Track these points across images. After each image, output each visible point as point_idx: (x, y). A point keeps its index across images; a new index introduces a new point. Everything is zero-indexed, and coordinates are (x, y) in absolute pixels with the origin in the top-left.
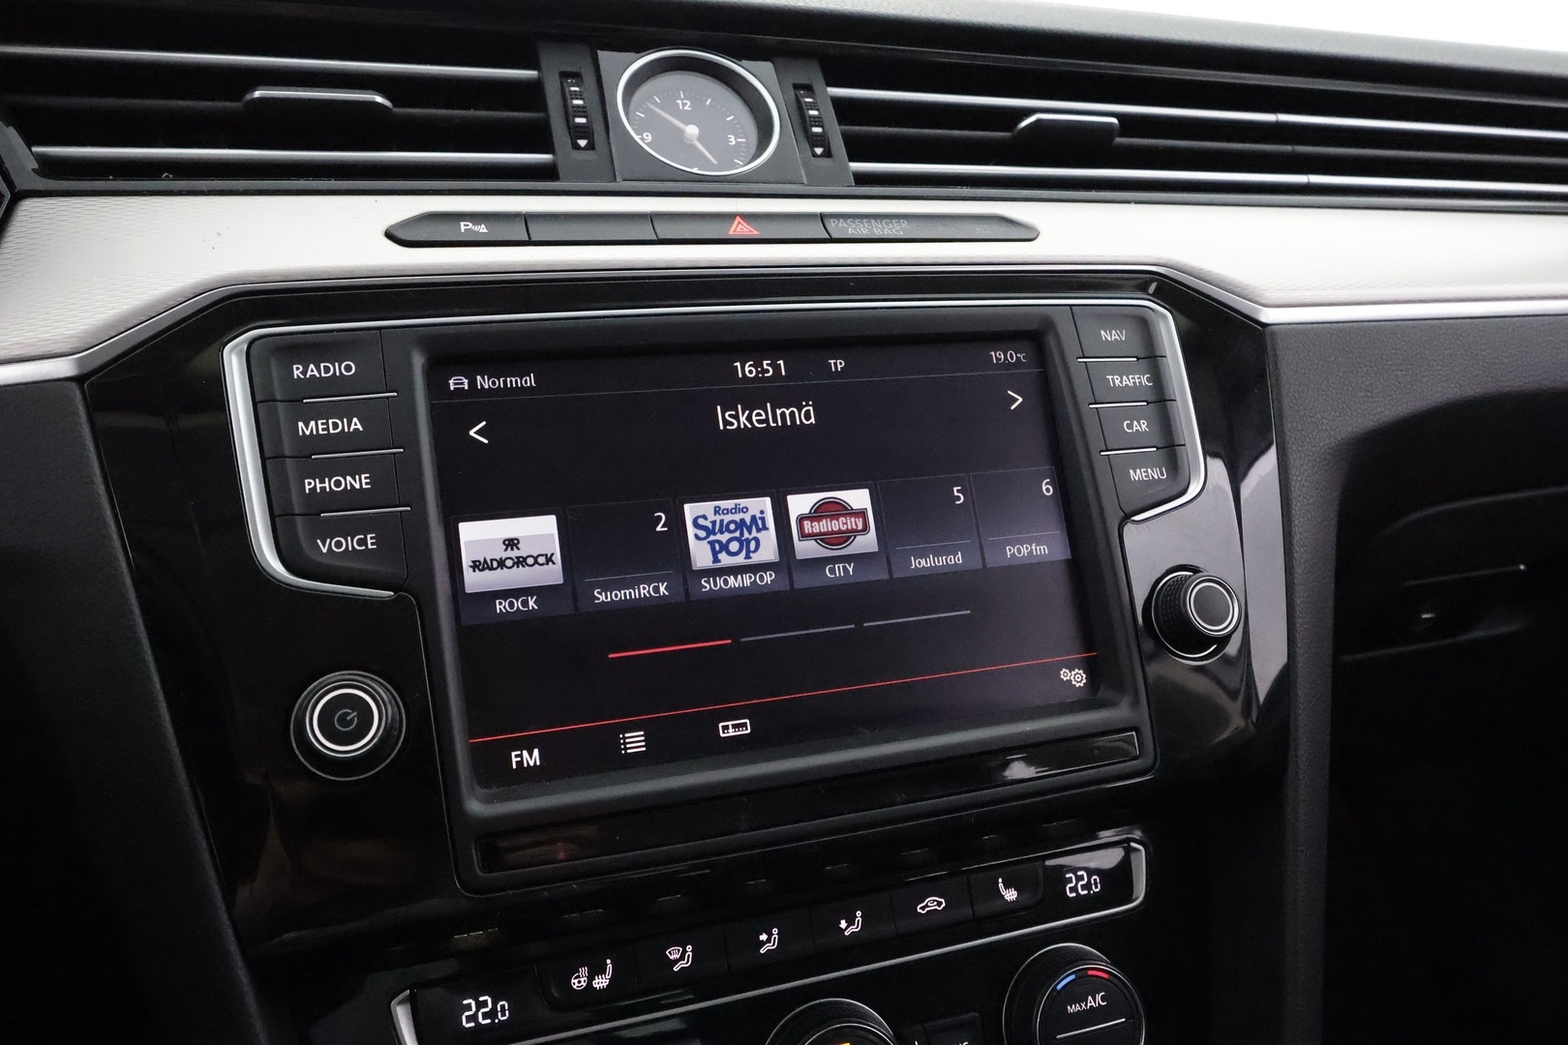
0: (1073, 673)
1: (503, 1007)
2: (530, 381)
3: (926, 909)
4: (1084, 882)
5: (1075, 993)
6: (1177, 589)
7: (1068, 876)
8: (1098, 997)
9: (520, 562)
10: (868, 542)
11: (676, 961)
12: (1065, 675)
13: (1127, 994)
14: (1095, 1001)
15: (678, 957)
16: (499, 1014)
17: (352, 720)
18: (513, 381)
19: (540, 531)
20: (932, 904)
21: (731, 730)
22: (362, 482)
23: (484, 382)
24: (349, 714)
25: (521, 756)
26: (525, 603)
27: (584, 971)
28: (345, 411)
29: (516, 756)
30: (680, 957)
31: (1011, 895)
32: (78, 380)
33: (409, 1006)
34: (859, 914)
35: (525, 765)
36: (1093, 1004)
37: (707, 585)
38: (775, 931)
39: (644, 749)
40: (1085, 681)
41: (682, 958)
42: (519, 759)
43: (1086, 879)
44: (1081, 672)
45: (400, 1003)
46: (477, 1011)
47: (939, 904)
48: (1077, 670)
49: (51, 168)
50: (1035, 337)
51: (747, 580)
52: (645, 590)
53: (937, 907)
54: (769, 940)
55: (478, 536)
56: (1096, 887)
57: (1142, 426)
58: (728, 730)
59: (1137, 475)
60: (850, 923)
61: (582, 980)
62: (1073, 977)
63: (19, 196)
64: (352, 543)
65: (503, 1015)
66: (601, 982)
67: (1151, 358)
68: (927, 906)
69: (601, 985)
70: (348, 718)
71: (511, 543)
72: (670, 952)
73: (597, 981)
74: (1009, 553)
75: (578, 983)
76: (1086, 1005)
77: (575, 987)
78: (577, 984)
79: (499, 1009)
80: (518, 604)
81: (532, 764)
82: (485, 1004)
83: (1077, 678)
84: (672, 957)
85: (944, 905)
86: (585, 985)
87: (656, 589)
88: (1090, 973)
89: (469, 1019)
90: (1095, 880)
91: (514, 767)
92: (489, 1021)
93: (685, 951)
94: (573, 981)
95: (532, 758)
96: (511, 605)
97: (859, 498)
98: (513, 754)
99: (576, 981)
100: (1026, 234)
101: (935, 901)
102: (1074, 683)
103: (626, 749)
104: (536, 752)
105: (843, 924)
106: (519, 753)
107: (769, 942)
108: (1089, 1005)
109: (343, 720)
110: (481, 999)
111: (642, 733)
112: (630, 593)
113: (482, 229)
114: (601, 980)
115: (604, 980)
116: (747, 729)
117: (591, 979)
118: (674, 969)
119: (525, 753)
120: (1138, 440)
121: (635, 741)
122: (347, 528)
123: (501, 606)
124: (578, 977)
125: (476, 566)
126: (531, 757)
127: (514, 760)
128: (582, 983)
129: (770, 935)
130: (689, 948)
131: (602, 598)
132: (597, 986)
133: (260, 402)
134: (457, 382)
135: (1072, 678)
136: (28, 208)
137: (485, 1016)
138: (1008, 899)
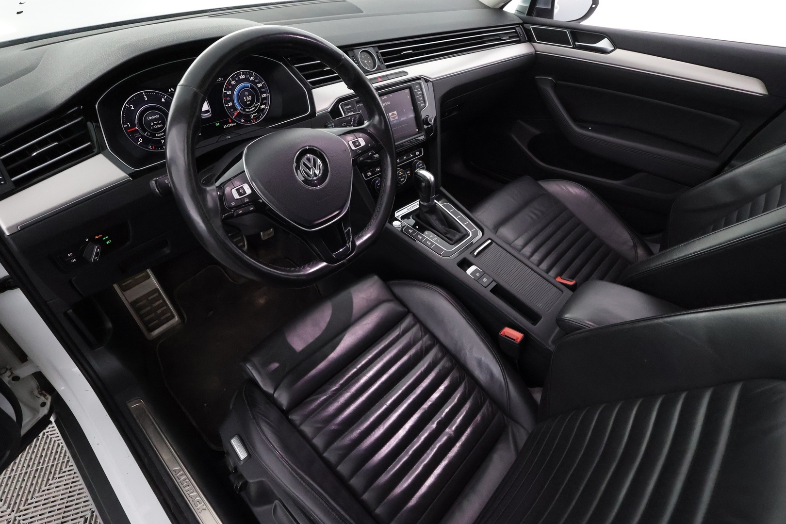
5: (419, 164)
6: (427, 118)
10: (397, 118)
14: (421, 165)
28: (351, 112)
31: (412, 155)
32: (329, 112)
34: (399, 159)
47: (406, 157)
49: (313, 83)
50: (410, 88)
57: (421, 98)
59: (422, 105)
63: (312, 89)
67: (421, 89)
83: (417, 130)
97: (395, 112)
100: (406, 73)
115: (379, 169)
120: (421, 100)
133: (344, 112)
136: (314, 90)
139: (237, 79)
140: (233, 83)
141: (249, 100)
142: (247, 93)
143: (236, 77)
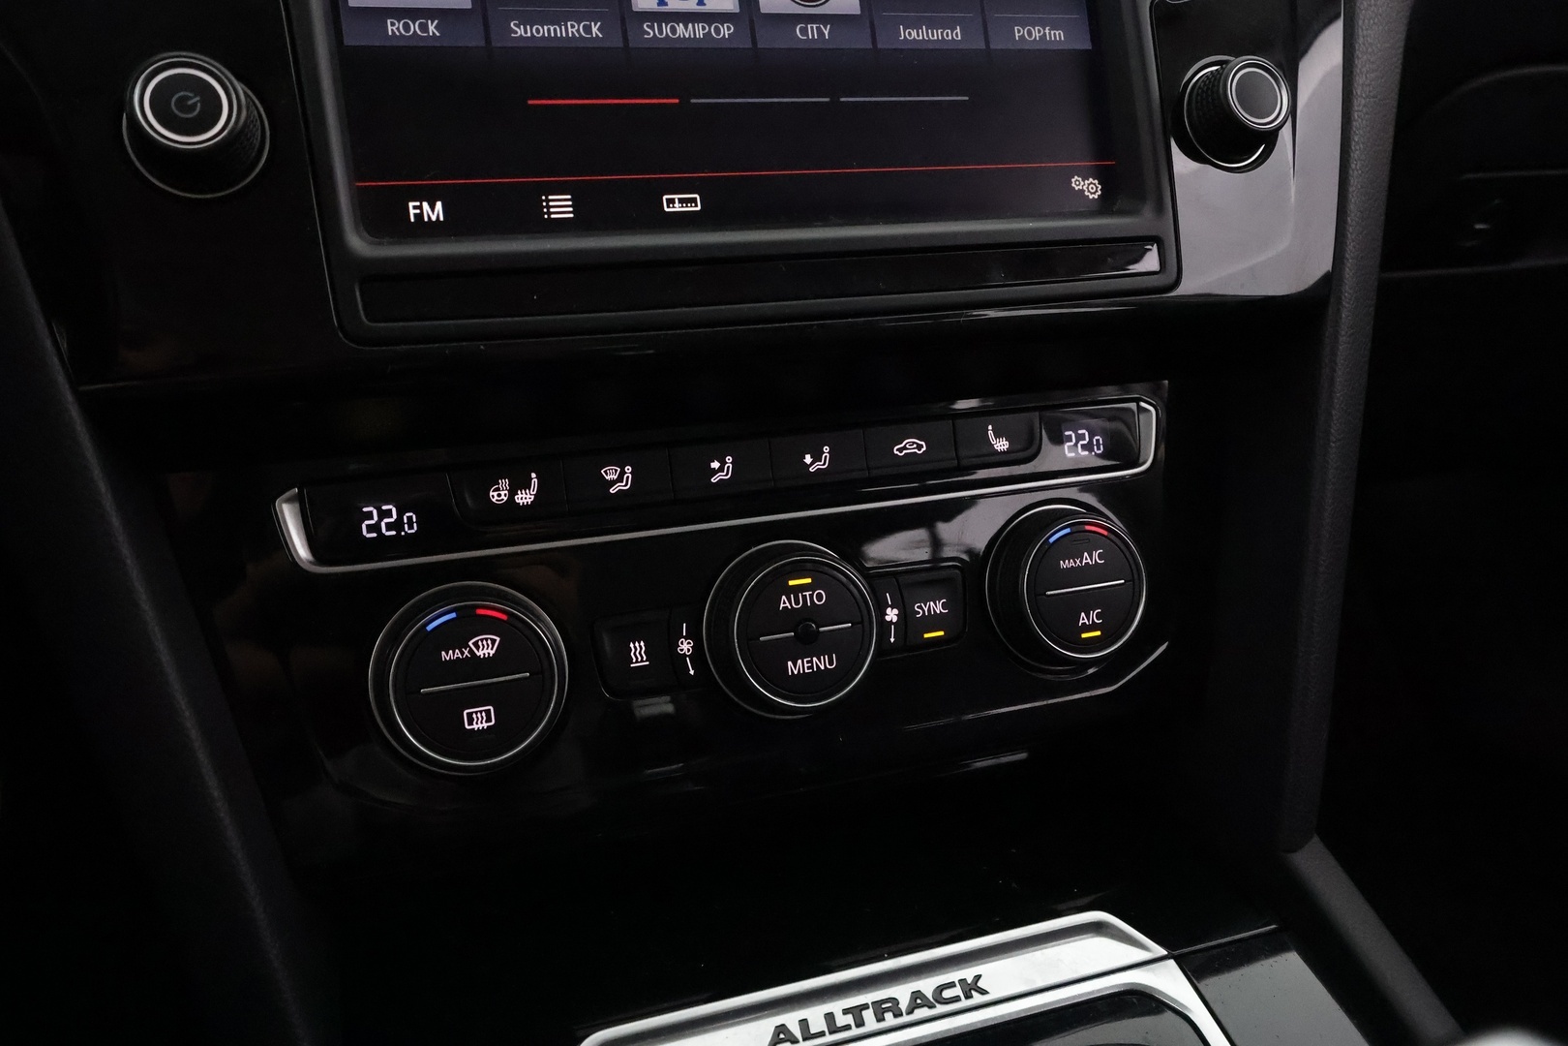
0: (1086, 182)
1: (410, 519)
3: (905, 452)
4: (1085, 442)
7: (1067, 433)
8: (1096, 555)
11: (613, 483)
12: (1077, 183)
13: (1128, 554)
14: (1092, 558)
15: (615, 477)
16: (406, 526)
17: (194, 106)
20: (911, 446)
21: (677, 205)
24: (190, 98)
25: (420, 207)
26: (424, 28)
27: (504, 483)
29: (415, 207)
30: (618, 478)
31: (1001, 446)
33: (297, 505)
34: (826, 449)
35: (426, 219)
36: (1089, 561)
37: (650, 31)
38: (729, 459)
39: (571, 215)
40: (1100, 193)
41: (620, 479)
42: (418, 211)
43: (1087, 439)
44: (1096, 182)
45: (289, 501)
46: (380, 519)
47: (919, 447)
48: (1091, 180)
51: (699, 31)
52: (573, 29)
53: (916, 450)
54: (721, 469)
56: (1099, 449)
58: (675, 204)
60: (817, 458)
61: (503, 493)
62: (1068, 530)
65: (411, 527)
66: (524, 498)
68: (905, 448)
69: (525, 501)
70: (190, 102)
72: (605, 472)
73: (520, 496)
74: (1017, 35)
75: (498, 495)
76: (1081, 562)
77: (494, 500)
78: (496, 498)
79: (405, 521)
80: (415, 27)
81: (434, 218)
82: (389, 513)
83: (1090, 188)
84: (608, 478)
85: (924, 449)
86: (505, 499)
87: (588, 29)
88: (1088, 528)
89: (370, 528)
90: (1098, 441)
91: (412, 220)
92: (394, 533)
93: (623, 473)
94: (491, 493)
95: (435, 212)
96: (407, 27)
98: (411, 204)
99: (495, 494)
101: (914, 443)
102: (1086, 193)
103: (549, 213)
104: (439, 205)
105: (808, 459)
106: (418, 204)
107: (722, 470)
108: (1084, 561)
109: (181, 102)
110: (384, 508)
111: (569, 197)
112: (555, 30)
114: (524, 496)
115: (528, 496)
116: (696, 206)
117: (512, 493)
118: (611, 491)
119: (425, 205)
121: (560, 206)
123: (394, 27)
124: (498, 489)
126: (433, 211)
127: (412, 212)
128: (503, 497)
129: (723, 463)
130: (628, 469)
131: (520, 31)
132: (521, 502)
135: (1085, 188)
137: (389, 527)
138: (998, 449)
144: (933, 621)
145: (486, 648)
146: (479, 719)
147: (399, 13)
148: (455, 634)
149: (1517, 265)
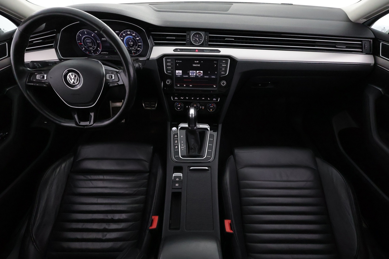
2: (181, 61)
4: (215, 99)
9: (179, 73)
10: (202, 75)
17: (168, 82)
18: (180, 61)
19: (181, 71)
20: (203, 98)
22: (170, 68)
23: (178, 61)
28: (170, 63)
30: (187, 98)
31: (209, 99)
32: (156, 60)
33: (172, 97)
37: (190, 76)
39: (185, 86)
46: (176, 98)
48: (215, 86)
49: (156, 43)
50: (217, 60)
51: (193, 76)
52: (187, 76)
55: (177, 71)
58: (190, 86)
59: (222, 73)
63: (153, 46)
64: (169, 72)
66: (182, 98)
67: (227, 63)
71: (179, 72)
74: (212, 77)
75: (181, 98)
95: (179, 85)
97: (202, 72)
100: (219, 51)
107: (193, 98)
108: (211, 106)
113: (179, 50)
116: (192, 86)
120: (223, 70)
122: (169, 71)
123: (178, 76)
125: (177, 73)
131: (184, 76)
133: (165, 62)
134: (177, 61)
136: (154, 47)
139: (126, 33)
140: (124, 35)
141: (132, 44)
142: (131, 41)
143: (126, 32)
144: (203, 108)
145: (179, 105)
146: (179, 109)
147: (178, 75)
148: (178, 105)
149: (267, 87)
